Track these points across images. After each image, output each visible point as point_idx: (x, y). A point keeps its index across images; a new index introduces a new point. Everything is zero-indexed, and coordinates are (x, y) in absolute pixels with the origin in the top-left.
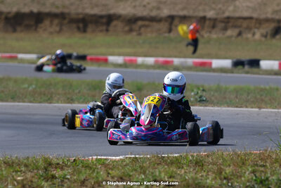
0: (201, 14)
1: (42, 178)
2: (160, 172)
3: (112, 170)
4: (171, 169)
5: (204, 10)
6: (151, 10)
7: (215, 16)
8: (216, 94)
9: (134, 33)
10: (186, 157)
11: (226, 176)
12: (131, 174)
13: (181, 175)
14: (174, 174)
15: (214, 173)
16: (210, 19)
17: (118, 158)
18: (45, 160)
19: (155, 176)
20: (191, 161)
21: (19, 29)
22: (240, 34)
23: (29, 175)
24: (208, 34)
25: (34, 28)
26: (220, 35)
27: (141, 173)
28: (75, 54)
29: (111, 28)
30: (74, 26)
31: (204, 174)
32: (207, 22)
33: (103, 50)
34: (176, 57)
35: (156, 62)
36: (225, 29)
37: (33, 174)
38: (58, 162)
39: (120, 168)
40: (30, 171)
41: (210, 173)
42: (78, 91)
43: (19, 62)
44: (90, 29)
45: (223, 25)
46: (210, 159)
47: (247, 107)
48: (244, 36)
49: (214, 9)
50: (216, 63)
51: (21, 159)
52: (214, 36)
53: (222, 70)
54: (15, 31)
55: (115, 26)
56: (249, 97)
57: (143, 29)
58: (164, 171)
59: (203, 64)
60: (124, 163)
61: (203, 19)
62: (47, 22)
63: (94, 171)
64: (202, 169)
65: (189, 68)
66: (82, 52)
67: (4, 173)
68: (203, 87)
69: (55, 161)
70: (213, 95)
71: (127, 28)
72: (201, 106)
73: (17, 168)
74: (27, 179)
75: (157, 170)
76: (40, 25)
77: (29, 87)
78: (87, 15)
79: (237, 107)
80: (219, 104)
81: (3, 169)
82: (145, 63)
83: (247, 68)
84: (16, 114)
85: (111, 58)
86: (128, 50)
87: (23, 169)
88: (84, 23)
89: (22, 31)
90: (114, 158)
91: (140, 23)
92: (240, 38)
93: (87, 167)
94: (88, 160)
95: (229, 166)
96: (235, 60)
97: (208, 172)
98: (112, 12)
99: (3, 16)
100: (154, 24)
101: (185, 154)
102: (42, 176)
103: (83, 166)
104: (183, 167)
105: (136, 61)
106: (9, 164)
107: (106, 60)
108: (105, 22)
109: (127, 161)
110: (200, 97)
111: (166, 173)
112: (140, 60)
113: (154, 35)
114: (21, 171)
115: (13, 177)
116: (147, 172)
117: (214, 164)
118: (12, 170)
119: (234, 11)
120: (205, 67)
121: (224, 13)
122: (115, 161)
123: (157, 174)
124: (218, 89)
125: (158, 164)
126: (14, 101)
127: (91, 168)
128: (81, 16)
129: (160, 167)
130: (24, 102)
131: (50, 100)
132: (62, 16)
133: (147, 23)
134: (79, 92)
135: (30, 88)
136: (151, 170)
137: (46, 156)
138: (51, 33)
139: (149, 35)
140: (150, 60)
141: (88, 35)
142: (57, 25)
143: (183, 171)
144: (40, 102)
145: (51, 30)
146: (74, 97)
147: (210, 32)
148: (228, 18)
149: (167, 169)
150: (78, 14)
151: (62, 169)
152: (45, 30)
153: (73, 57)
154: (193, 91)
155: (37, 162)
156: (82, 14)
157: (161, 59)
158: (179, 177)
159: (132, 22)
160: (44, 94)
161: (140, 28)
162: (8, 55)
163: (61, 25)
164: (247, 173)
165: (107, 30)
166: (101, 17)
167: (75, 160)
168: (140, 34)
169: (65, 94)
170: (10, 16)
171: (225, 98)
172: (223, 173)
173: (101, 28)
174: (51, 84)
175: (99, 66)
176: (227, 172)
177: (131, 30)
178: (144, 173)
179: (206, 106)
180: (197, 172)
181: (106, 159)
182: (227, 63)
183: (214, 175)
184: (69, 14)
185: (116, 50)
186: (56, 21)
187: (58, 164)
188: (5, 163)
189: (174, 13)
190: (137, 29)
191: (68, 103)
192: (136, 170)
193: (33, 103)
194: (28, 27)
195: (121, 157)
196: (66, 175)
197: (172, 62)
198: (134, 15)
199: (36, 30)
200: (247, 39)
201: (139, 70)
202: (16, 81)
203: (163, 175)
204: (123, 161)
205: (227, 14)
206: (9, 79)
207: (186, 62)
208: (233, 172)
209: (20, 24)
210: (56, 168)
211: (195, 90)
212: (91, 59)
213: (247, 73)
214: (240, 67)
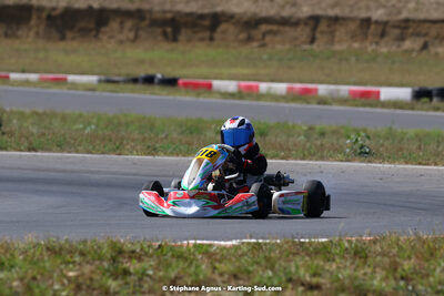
0: (363, 15)
1: (108, 274)
2: (297, 267)
3: (220, 261)
4: (316, 262)
5: (368, 8)
6: (283, 7)
7: (385, 18)
8: (386, 143)
9: (255, 44)
10: (339, 244)
11: (404, 274)
12: (251, 269)
13: (332, 273)
14: (319, 271)
15: (383, 269)
16: (377, 22)
17: (229, 243)
18: (113, 245)
19: (290, 272)
20: (347, 249)
21: (69, 35)
22: (425, 47)
23: (87, 269)
24: (374, 46)
25: (94, 33)
26: (394, 48)
27: (266, 268)
28: (159, 76)
29: (217, 36)
30: (159, 30)
31: (369, 270)
32: (373, 27)
33: (204, 70)
34: (321, 82)
35: (290, 90)
36: (402, 38)
37: (93, 268)
38: (133, 248)
39: (234, 259)
40: (88, 262)
41: (377, 270)
42: (163, 136)
43: (69, 89)
44: (183, 36)
45: (397, 32)
46: (378, 248)
47: (436, 164)
48: (432, 49)
49: (384, 6)
50: (387, 93)
51: (74, 243)
52: (384, 50)
53: (397, 104)
54: (63, 38)
55: (224, 32)
56: (440, 149)
57: (268, 38)
58: (303, 265)
59: (365, 95)
60: (240, 253)
61: (367, 22)
62: (114, 25)
63: (191, 263)
64: (365, 263)
65: (343, 101)
66: (170, 72)
67: (47, 265)
68: (365, 131)
69: (128, 247)
70: (382, 145)
71: (243, 36)
72: (362, 162)
73: (68, 258)
74: (83, 274)
75: (293, 264)
76: (103, 29)
77: (84, 128)
78: (178, 13)
79: (420, 164)
80: (391, 159)
81: (46, 258)
82: (272, 92)
83: (435, 101)
84: (64, 171)
85: (216, 84)
86: (246, 71)
87: (77, 259)
88: (173, 27)
89: (73, 39)
90: (223, 243)
91: (264, 28)
92: (424, 52)
93: (180, 256)
94: (182, 246)
95: (409, 258)
96: (417, 88)
97: (375, 267)
98: (219, 9)
99: (45, 15)
100: (287, 29)
101: (337, 239)
102: (108, 271)
103: (173, 256)
104: (334, 260)
105: (257, 87)
106: (54, 251)
107: (209, 86)
108: (209, 24)
109: (245, 249)
110: (362, 147)
111: (308, 268)
112: (263, 87)
113: (287, 46)
114: (74, 262)
115: (61, 271)
116: (277, 266)
117: (383, 254)
118: (59, 261)
119: (416, 10)
120: (368, 98)
121: (399, 13)
122: (224, 248)
123: (293, 269)
124: (390, 135)
125: (294, 254)
126: (62, 151)
127: (186, 259)
128: (169, 16)
129: (298, 258)
130: (77, 152)
131: (118, 150)
132: (138, 15)
133: (275, 28)
134: (166, 137)
135: (88, 130)
136: (283, 264)
137: (115, 240)
138: (121, 42)
139: (279, 46)
140: (281, 88)
141: (180, 46)
142: (130, 30)
143: (334, 266)
144: (103, 153)
145: (122, 37)
146: (158, 145)
147: (377, 43)
148: (407, 21)
149: (309, 263)
150: (164, 12)
151: (139, 259)
152: (111, 37)
153: (156, 80)
154: (349, 137)
155: (99, 247)
156: (170, 12)
157: (298, 86)
158: (328, 275)
159: (251, 26)
160: (110, 140)
161: (264, 35)
162: (51, 76)
163: (137, 29)
164: (438, 270)
165: (211, 39)
166: (202, 17)
167: (160, 246)
168: (263, 45)
169: (144, 140)
170: (54, 13)
171: (401, 149)
172: (400, 270)
173: (201, 35)
174: (120, 124)
175: (198, 95)
176: (406, 267)
177: (250, 39)
178: (272, 268)
179: (370, 162)
180: (357, 267)
181: (210, 245)
182: (404, 93)
183: (384, 273)
184: (150, 11)
185: (226, 71)
186: (129, 23)
187: (133, 252)
188: (48, 249)
189: (319, 12)
190: (260, 37)
191: (149, 154)
192: (258, 263)
193: (91, 153)
194: (84, 32)
195: (234, 242)
196: (145, 270)
197: (316, 90)
198: (255, 14)
199: (96, 36)
200: (437, 54)
201: (262, 103)
202: (64, 118)
203: (302, 271)
204: (236, 248)
205: (404, 15)
206: (54, 115)
207: (338, 91)
208: (414, 269)
209: (72, 28)
210: (130, 258)
211: (352, 136)
212: (186, 85)
213: (437, 109)
214: (426, 100)
